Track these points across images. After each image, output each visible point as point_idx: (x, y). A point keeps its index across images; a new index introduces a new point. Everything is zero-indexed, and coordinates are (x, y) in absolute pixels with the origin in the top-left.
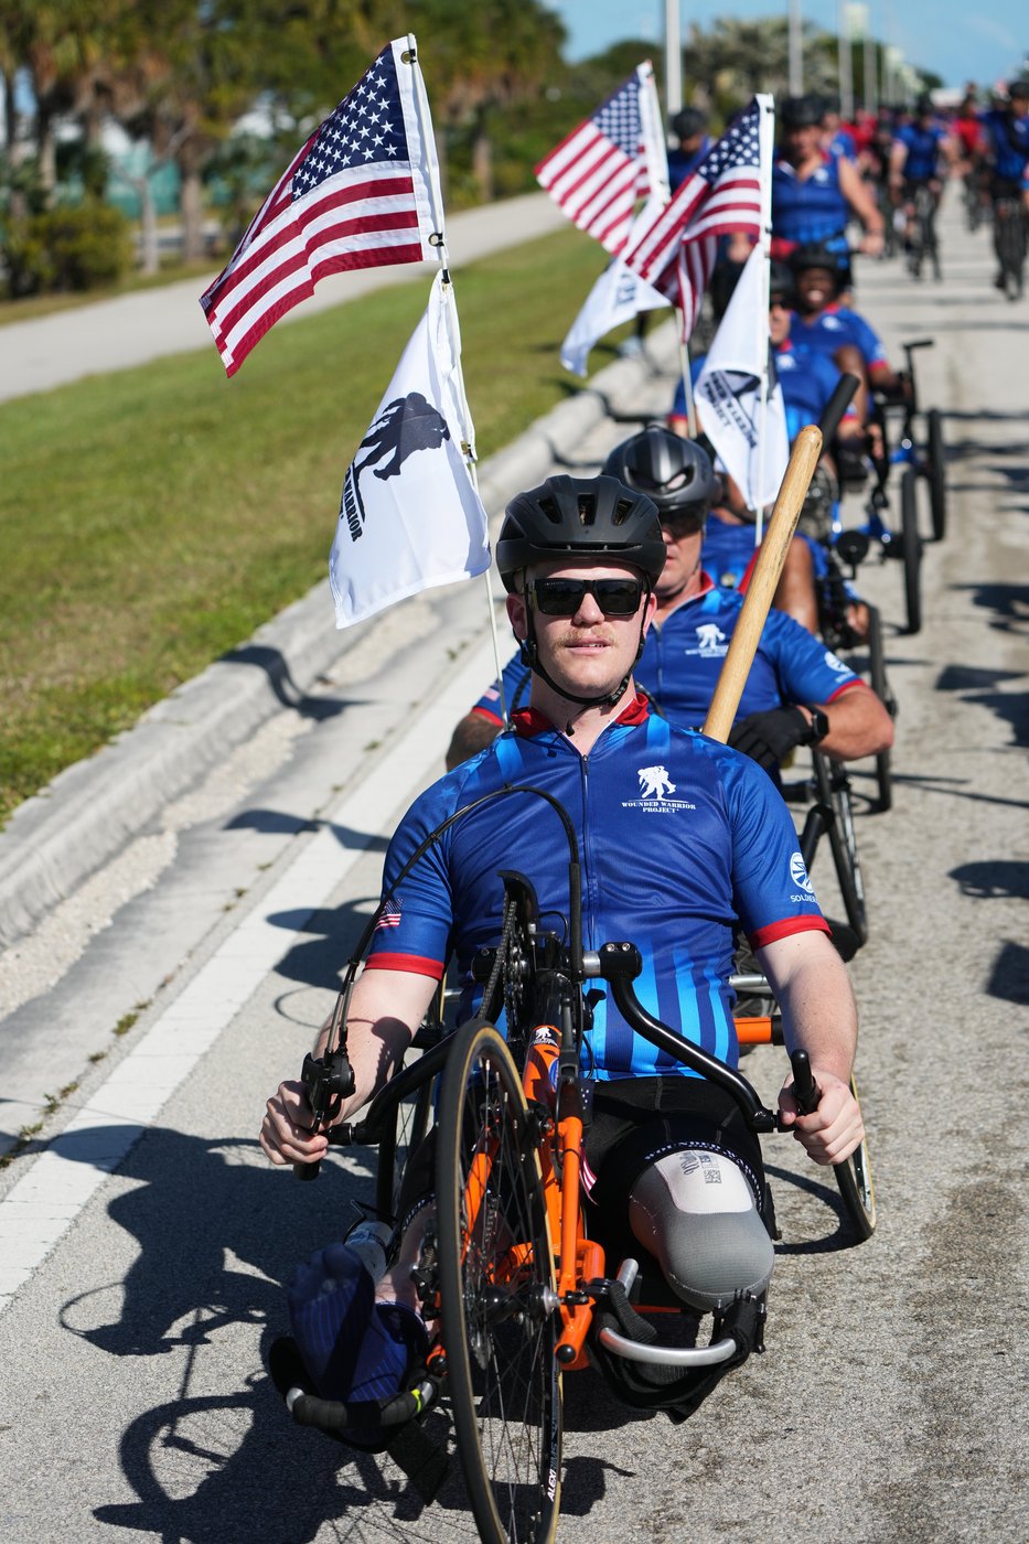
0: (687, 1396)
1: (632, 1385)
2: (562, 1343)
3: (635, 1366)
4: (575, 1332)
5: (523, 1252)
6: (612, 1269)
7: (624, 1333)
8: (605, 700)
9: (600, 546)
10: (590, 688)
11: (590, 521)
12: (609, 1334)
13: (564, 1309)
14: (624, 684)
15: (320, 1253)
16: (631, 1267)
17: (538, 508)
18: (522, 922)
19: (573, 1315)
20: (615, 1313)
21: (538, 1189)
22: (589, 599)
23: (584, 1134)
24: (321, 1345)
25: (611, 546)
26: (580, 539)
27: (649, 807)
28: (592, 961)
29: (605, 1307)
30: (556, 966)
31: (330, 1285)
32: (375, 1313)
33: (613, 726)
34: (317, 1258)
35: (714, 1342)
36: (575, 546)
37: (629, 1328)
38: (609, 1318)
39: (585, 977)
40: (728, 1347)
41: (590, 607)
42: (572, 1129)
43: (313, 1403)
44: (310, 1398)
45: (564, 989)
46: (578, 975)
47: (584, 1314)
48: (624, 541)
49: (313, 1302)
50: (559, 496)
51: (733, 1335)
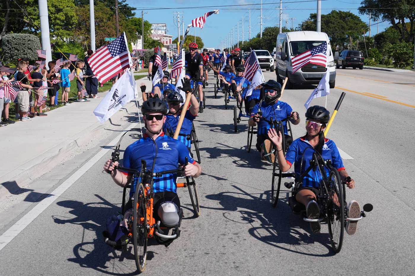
0: (168, 243)
1: (160, 241)
2: (150, 234)
3: (160, 238)
4: (152, 232)
5: (142, 219)
6: (156, 222)
7: (159, 232)
8: (157, 133)
9: (156, 110)
10: (155, 132)
11: (154, 106)
12: (157, 233)
13: (150, 228)
14: (160, 131)
15: (111, 217)
16: (159, 222)
17: (147, 104)
18: (144, 168)
19: (151, 229)
20: (158, 229)
21: (145, 209)
22: (154, 118)
23: (153, 201)
24: (111, 231)
25: (158, 110)
26: (153, 109)
27: (164, 149)
28: (154, 174)
29: (156, 228)
30: (149, 175)
31: (113, 222)
32: (120, 227)
33: (159, 137)
34: (111, 218)
35: (172, 234)
36: (152, 110)
37: (160, 232)
38: (157, 230)
39: (153, 176)
40: (175, 235)
41: (155, 119)
42: (152, 200)
43: (110, 241)
44: (109, 240)
45: (150, 178)
46: (152, 176)
47: (153, 229)
48: (159, 109)
49: (110, 225)
50: (150, 102)
51: (176, 234)
